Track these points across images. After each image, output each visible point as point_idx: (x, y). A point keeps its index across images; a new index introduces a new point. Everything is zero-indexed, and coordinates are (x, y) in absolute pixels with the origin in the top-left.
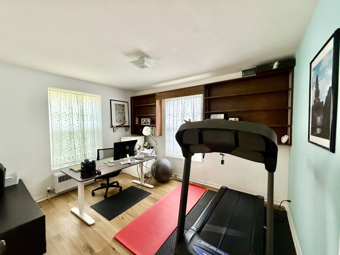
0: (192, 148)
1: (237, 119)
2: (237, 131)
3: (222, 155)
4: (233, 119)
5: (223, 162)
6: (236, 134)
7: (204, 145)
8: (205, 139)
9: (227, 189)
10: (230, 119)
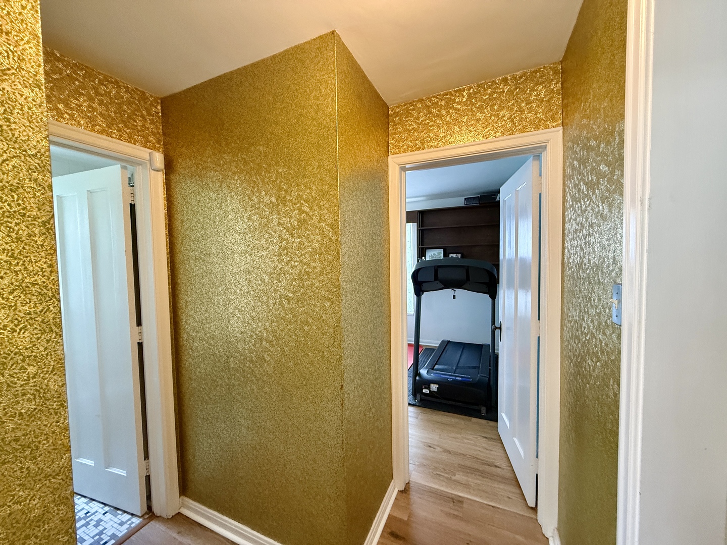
0: (425, 286)
1: (460, 256)
2: (468, 266)
3: (454, 290)
4: (454, 256)
5: (454, 297)
6: (467, 269)
7: (438, 282)
8: (440, 276)
9: (449, 342)
10: (451, 255)
